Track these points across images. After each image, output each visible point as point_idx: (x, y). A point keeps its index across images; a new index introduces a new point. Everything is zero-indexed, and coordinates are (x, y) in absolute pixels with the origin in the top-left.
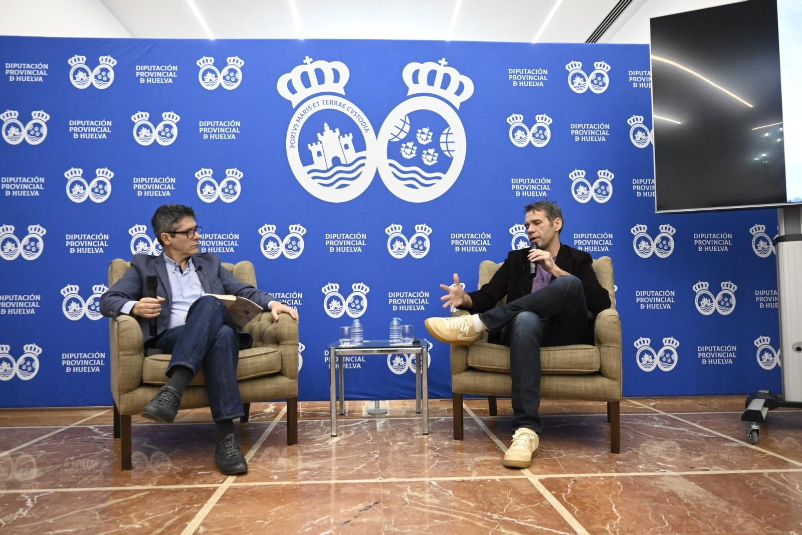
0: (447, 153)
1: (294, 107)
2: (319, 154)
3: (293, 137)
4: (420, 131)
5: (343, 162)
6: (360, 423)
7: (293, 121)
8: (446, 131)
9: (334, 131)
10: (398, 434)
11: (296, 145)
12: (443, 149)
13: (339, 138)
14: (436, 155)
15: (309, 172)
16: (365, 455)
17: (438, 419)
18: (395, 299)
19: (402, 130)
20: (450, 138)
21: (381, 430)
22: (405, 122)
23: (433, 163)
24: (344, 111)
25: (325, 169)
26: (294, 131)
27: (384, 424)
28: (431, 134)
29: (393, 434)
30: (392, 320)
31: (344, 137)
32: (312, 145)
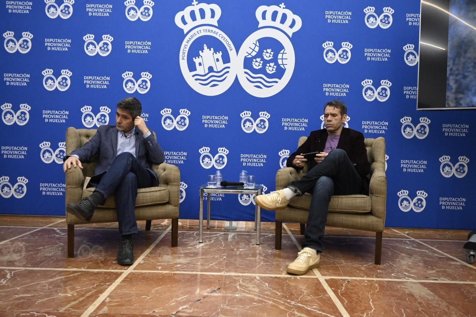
0: (282, 66)
1: (185, 33)
2: (200, 64)
3: (184, 53)
4: (265, 51)
5: (215, 70)
6: (218, 235)
7: (184, 42)
8: (282, 52)
9: (210, 50)
10: (241, 244)
11: (186, 58)
12: (280, 63)
13: (213, 54)
14: (275, 67)
15: (193, 76)
16: (217, 256)
17: (268, 235)
18: (244, 158)
19: (253, 50)
20: (285, 56)
21: (231, 240)
22: (256, 45)
23: (273, 72)
24: (217, 37)
25: (203, 74)
26: (185, 49)
27: (233, 236)
28: (272, 53)
29: (238, 243)
30: (241, 172)
31: (216, 54)
32: (196, 58)
